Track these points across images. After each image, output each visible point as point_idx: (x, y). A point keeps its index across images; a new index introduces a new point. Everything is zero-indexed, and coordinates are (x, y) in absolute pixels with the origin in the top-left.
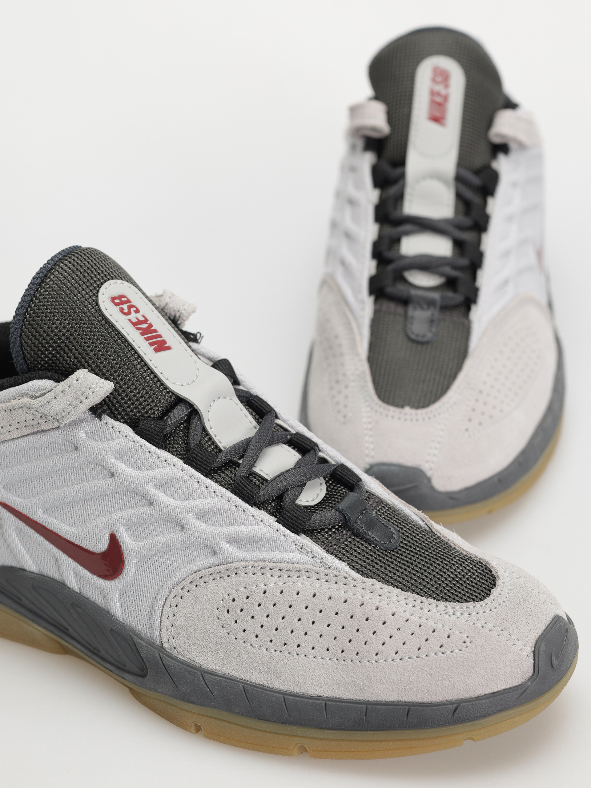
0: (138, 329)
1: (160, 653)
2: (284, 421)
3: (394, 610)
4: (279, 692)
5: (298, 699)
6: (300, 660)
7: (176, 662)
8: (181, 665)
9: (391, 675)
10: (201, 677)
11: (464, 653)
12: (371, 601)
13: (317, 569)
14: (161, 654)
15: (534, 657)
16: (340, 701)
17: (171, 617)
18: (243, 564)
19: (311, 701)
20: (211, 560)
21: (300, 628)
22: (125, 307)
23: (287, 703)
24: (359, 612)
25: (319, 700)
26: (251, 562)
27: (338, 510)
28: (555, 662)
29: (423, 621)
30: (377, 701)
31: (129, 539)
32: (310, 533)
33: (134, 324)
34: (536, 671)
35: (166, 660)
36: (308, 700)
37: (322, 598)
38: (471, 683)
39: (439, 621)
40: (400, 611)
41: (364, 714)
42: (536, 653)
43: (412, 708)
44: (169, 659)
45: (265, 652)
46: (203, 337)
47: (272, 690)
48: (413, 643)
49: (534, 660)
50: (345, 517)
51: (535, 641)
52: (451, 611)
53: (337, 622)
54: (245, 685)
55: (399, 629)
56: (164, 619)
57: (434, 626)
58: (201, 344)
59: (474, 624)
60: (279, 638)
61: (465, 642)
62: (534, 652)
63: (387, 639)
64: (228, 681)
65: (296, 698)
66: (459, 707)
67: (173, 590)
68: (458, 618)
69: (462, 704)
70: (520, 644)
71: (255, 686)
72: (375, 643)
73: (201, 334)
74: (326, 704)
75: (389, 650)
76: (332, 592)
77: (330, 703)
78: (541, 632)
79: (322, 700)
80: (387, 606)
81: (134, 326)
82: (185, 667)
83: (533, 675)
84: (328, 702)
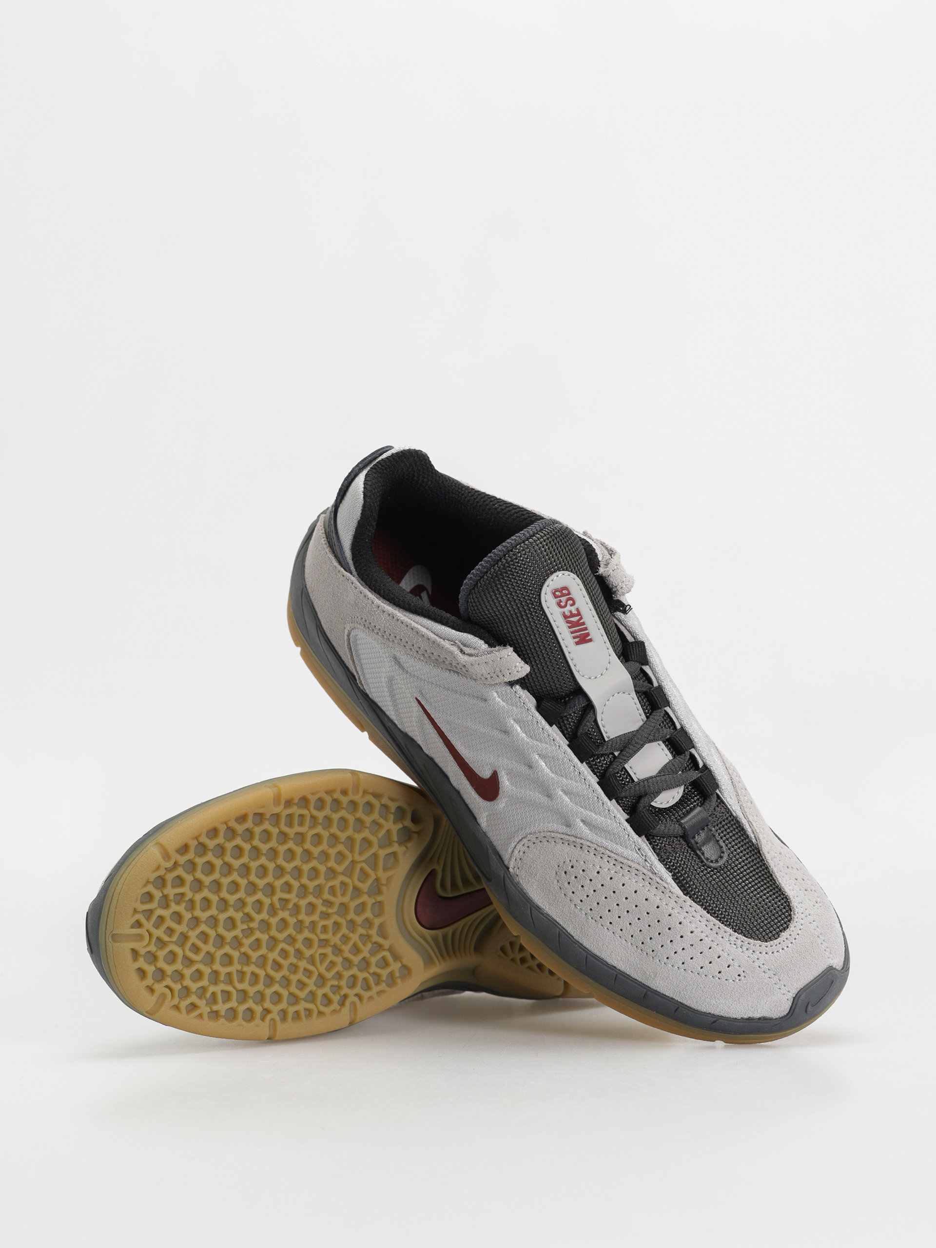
0: (567, 622)
1: (505, 874)
2: (674, 711)
3: (693, 929)
4: (585, 949)
5: (597, 962)
6: (608, 934)
7: (514, 888)
8: (518, 892)
9: (673, 979)
10: (529, 909)
11: (735, 984)
12: (679, 915)
13: (645, 871)
14: (506, 876)
15: (793, 1001)
16: (628, 977)
17: (521, 853)
18: (588, 844)
19: (606, 968)
20: (564, 829)
21: (616, 911)
22: (563, 599)
23: (588, 961)
24: (665, 919)
25: (613, 970)
26: (595, 845)
27: (681, 825)
28: (809, 1008)
29: (714, 945)
30: (656, 991)
31: (507, 781)
32: (650, 838)
33: (565, 617)
34: (792, 1011)
35: (508, 882)
36: (605, 967)
37: (640, 898)
38: (733, 1008)
39: (727, 949)
40: (697, 931)
41: (643, 995)
42: (796, 1000)
43: (681, 1008)
44: (510, 883)
45: (584, 916)
46: (632, 609)
47: (581, 945)
48: (699, 961)
49: (792, 1004)
50: (685, 832)
51: (798, 990)
52: (739, 943)
53: (647, 920)
54: (560, 931)
55: (692, 945)
56: (516, 852)
57: (721, 953)
58: (627, 615)
59: (754, 962)
60: (598, 912)
61: (739, 975)
62: (794, 998)
63: (680, 950)
64: (549, 922)
65: (596, 961)
66: (718, 1022)
67: (529, 836)
68: (743, 952)
69: (720, 1020)
70: (784, 990)
71: (569, 936)
72: (669, 950)
73: (630, 607)
74: (617, 975)
75: (677, 960)
76: (650, 896)
77: (620, 976)
78: (806, 982)
79: (615, 971)
80: (689, 924)
81: (565, 619)
82: (520, 895)
83: (787, 1014)
84: (619, 975)
